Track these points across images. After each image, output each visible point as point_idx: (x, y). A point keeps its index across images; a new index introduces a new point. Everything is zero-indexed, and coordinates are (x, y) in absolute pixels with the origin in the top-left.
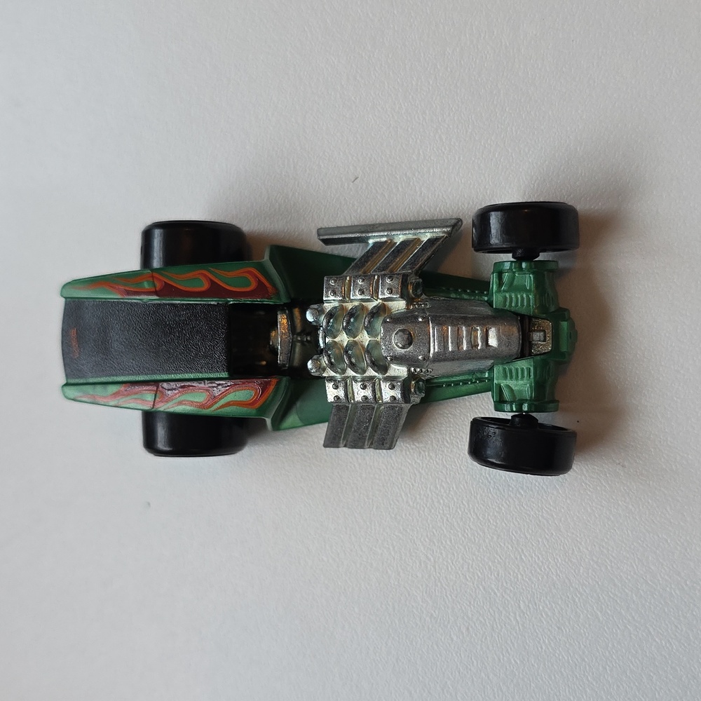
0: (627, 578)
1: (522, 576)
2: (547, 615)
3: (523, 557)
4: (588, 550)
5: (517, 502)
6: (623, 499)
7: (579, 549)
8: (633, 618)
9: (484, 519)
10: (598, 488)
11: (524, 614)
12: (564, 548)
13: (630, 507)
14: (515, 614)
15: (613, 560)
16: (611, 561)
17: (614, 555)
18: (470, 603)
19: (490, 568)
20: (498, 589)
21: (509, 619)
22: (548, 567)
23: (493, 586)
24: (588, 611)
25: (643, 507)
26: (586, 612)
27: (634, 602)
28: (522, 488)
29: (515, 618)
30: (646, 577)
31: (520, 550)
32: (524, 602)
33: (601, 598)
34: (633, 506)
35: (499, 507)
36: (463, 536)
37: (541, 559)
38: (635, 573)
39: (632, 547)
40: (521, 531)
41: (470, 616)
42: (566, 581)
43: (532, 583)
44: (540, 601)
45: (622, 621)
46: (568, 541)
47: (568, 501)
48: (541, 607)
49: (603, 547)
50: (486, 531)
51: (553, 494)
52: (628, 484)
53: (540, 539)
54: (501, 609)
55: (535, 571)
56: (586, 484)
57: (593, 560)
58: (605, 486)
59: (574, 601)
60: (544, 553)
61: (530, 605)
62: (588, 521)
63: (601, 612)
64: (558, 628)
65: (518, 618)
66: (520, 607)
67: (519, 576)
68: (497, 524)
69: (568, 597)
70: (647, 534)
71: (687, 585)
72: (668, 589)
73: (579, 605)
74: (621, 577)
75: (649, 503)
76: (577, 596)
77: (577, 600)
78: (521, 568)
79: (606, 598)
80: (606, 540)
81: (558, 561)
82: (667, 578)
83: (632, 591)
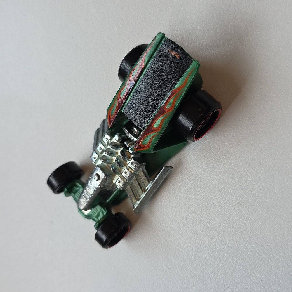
0: (244, 250)
2: (212, 265)
3: (202, 242)
4: (228, 239)
5: (199, 220)
6: (242, 218)
7: (225, 238)
8: (247, 266)
9: (186, 226)
10: (232, 214)
11: (203, 265)
12: (218, 238)
13: (244, 221)
15: (238, 242)
16: (237, 243)
18: (182, 260)
19: (189, 246)
20: (192, 255)
22: (212, 245)
23: (191, 254)
24: (228, 263)
25: (249, 221)
26: (227, 264)
27: (247, 260)
28: (201, 214)
29: (200, 266)
30: (251, 249)
31: (201, 239)
32: (203, 260)
33: (234, 258)
34: (245, 221)
35: (192, 221)
36: (178, 233)
37: (209, 242)
38: (247, 248)
39: (246, 237)
40: (201, 231)
41: (182, 265)
42: (220, 251)
43: (206, 252)
44: (209, 259)
45: (242, 267)
46: (220, 235)
47: (220, 219)
48: (210, 262)
49: (234, 238)
50: (187, 231)
51: (214, 216)
52: (243, 212)
53: (209, 235)
54: (194, 263)
55: (207, 247)
56: (226, 212)
57: (230, 243)
58: (234, 213)
59: (223, 259)
60: (211, 240)
61: (206, 261)
62: (228, 227)
63: (234, 264)
64: (217, 270)
65: (201, 267)
66: (201, 262)
67: (201, 250)
68: (192, 228)
69: (221, 258)
70: (251, 232)
71: (267, 252)
72: (260, 254)
73: (225, 261)
74: (241, 249)
75: (252, 219)
76: (224, 257)
77: (224, 259)
78: (202, 246)
79: (236, 258)
80: (235, 234)
81: (216, 243)
82: (259, 249)
83: (246, 255)
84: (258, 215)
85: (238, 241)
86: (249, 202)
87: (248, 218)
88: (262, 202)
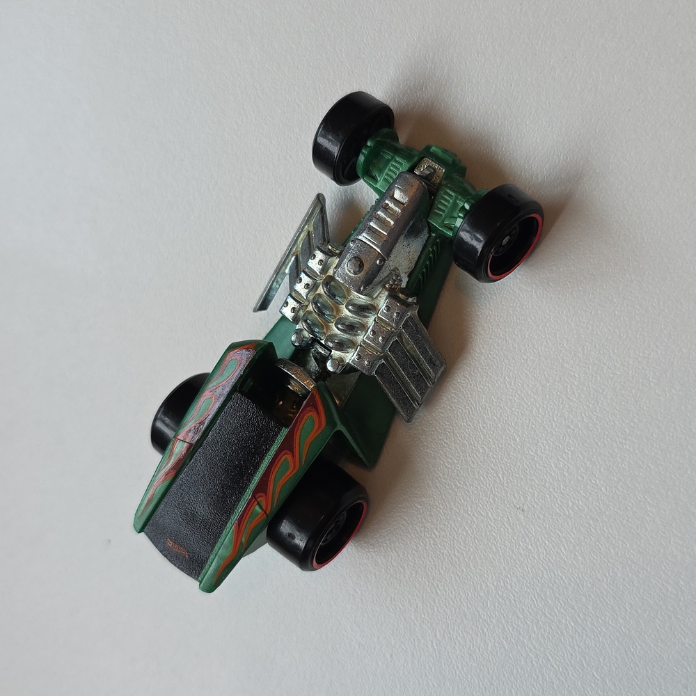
0: (528, 611)
1: (438, 607)
2: (460, 644)
3: (438, 591)
4: (494, 585)
5: (432, 542)
6: (524, 540)
7: (487, 584)
8: (534, 647)
9: (404, 556)
10: (502, 530)
11: (440, 643)
12: (473, 583)
13: (530, 547)
14: (432, 642)
16: (514, 595)
17: (516, 590)
18: (393, 632)
19: (410, 601)
20: (417, 620)
21: (427, 646)
22: (460, 600)
23: (413, 618)
24: (494, 639)
25: (540, 548)
26: (493, 641)
27: (535, 632)
28: (436, 529)
29: (432, 646)
30: (544, 610)
31: (436, 585)
32: (440, 632)
33: (506, 628)
34: (532, 546)
35: (416, 546)
36: (386, 571)
37: (453, 592)
38: (535, 606)
39: (532, 583)
40: (436, 568)
41: (393, 643)
42: (476, 612)
43: (447, 614)
44: (453, 630)
45: (525, 649)
46: (477, 577)
47: (476, 541)
49: (507, 583)
50: (406, 567)
51: (463, 534)
52: (528, 526)
53: (453, 576)
54: (420, 638)
55: (449, 604)
56: (491, 526)
57: (499, 595)
58: (508, 529)
60: (456, 587)
61: (445, 634)
62: (494, 559)
63: (506, 641)
64: (470, 655)
65: (435, 647)
66: (436, 637)
67: (436, 609)
68: (415, 561)
69: (478, 628)
70: (545, 572)
71: (580, 617)
72: (564, 621)
73: (487, 634)
74: (523, 610)
75: (545, 544)
76: (485, 627)
77: (485, 630)
78: (437, 601)
79: (510, 628)
80: (509, 577)
81: (468, 594)
82: (562, 610)
83: (533, 623)
84: (560, 534)
85: (516, 592)
86: (540, 504)
87: (538, 540)
88: (568, 505)
